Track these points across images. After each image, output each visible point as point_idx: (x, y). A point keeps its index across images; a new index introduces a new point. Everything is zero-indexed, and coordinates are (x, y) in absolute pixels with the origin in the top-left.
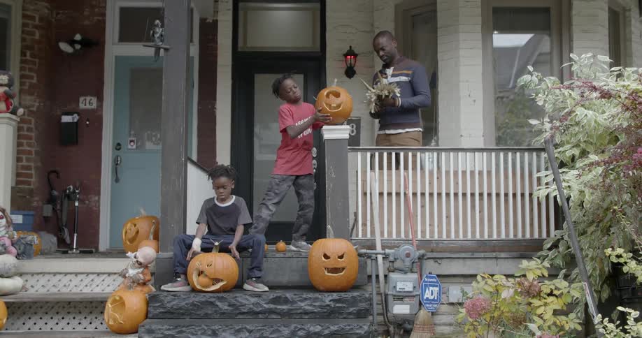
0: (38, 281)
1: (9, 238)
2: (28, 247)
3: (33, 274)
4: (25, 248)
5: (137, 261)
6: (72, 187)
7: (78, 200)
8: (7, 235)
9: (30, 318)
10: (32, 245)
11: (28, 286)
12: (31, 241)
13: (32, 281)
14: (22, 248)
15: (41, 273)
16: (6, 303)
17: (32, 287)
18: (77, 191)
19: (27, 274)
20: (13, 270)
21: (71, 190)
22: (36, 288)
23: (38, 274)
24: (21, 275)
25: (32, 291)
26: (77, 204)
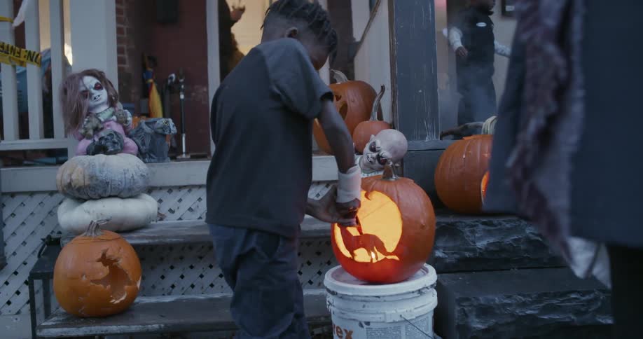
0: (180, 200)
1: (118, 122)
2: (160, 139)
3: (170, 189)
4: (152, 142)
5: (379, 157)
6: (173, 75)
7: (183, 91)
8: (114, 118)
9: (172, 268)
10: (165, 135)
11: (164, 211)
12: (163, 128)
13: (171, 201)
14: (148, 142)
15: (185, 187)
16: (136, 247)
17: (171, 211)
18: (182, 80)
19: (161, 188)
20: (141, 183)
21: (174, 79)
22: (178, 214)
23: (180, 188)
24: (150, 190)
25: (171, 220)
26: (182, 97)
